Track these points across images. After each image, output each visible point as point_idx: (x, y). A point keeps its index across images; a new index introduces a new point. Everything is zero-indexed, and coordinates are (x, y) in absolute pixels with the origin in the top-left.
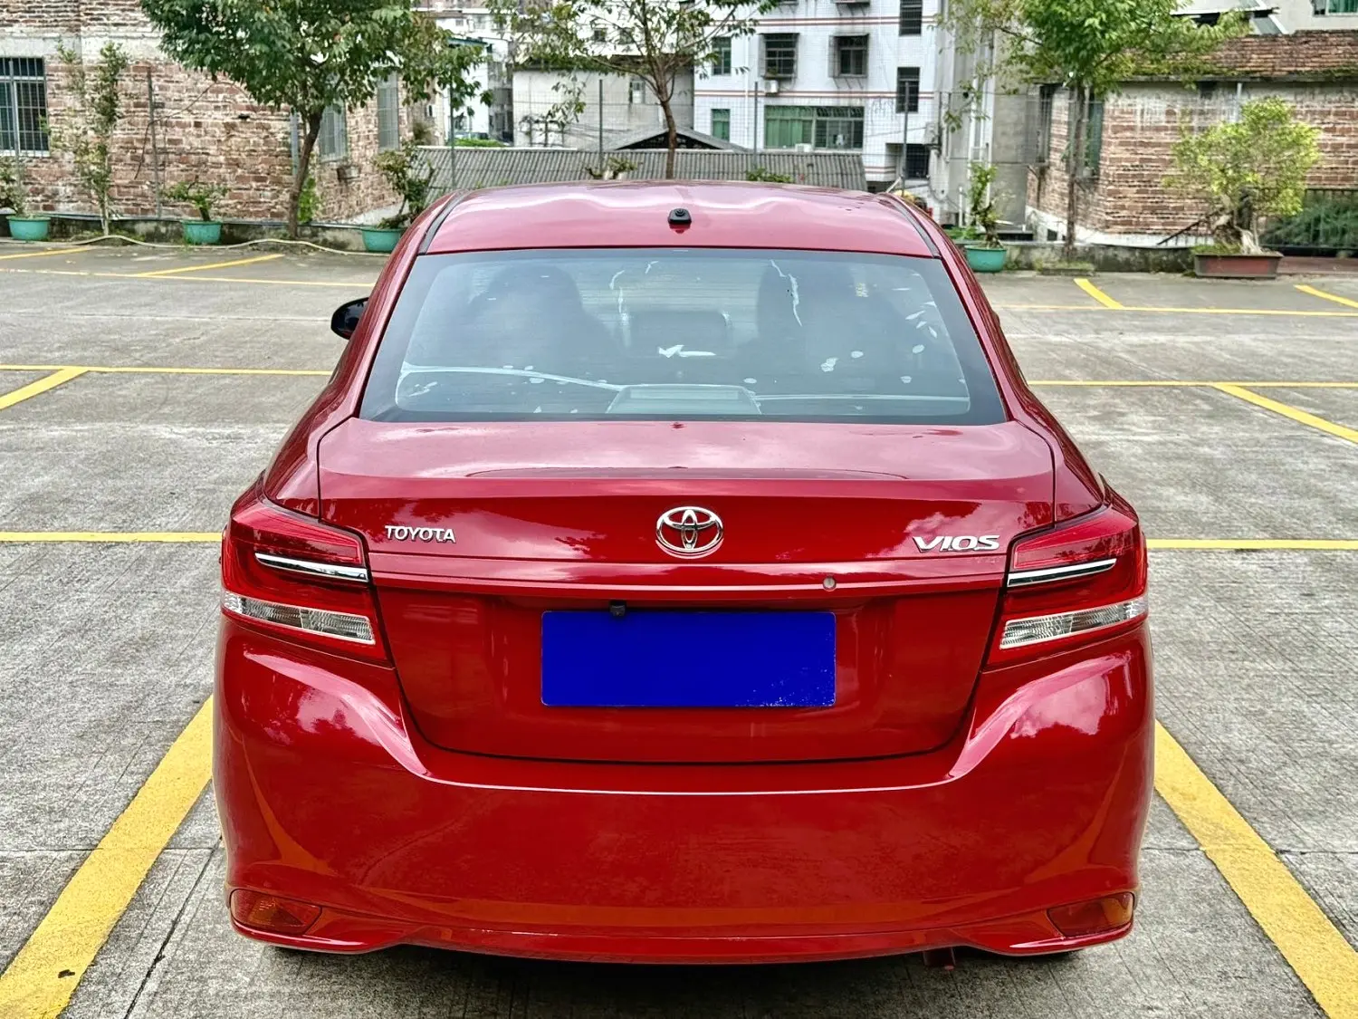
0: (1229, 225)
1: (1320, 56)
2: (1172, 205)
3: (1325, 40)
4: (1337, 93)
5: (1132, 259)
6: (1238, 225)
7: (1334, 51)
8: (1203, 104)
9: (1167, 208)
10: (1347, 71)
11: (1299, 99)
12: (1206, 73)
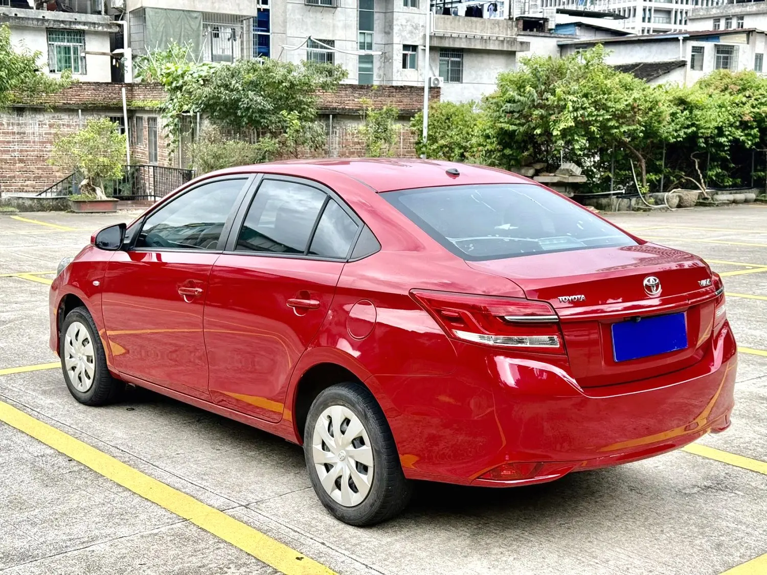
0: (89, 184)
1: (79, 95)
2: (8, 175)
3: (81, 87)
4: (91, 115)
5: (33, 204)
6: (93, 184)
7: (86, 93)
8: (19, 120)
9: (6, 177)
10: (94, 104)
11: (71, 118)
12: (18, 102)
